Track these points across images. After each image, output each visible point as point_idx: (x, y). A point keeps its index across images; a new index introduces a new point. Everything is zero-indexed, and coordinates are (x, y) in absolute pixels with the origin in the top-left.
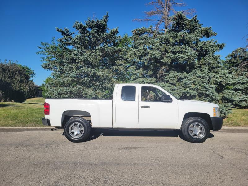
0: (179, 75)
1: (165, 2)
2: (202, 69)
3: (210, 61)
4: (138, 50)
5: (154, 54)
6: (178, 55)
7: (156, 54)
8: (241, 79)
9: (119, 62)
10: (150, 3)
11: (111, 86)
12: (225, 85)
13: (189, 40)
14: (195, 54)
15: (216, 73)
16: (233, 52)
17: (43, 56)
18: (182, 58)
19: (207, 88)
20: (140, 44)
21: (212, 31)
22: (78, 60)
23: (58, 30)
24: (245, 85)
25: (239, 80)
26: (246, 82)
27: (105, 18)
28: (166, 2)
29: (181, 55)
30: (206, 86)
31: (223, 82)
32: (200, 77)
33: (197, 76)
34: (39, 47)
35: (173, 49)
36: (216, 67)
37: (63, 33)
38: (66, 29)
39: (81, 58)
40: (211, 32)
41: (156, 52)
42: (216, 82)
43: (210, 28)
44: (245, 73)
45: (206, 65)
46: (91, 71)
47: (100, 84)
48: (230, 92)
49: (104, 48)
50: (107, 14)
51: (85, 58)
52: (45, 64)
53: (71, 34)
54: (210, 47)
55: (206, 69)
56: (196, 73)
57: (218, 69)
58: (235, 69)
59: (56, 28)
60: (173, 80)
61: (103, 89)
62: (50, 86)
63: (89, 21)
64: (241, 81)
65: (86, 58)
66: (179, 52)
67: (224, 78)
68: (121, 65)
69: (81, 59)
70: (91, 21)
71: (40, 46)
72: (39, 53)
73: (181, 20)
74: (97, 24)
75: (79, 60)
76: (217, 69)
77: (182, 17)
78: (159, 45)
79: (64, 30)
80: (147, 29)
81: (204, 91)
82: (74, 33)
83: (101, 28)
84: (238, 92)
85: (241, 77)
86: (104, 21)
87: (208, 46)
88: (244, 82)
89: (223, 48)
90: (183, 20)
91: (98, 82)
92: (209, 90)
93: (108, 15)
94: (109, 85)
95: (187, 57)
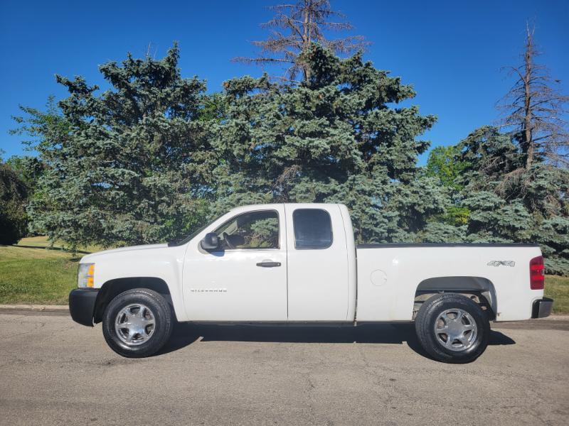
0: (317, 188)
1: (304, 21)
2: (372, 173)
3: (391, 155)
4: (227, 129)
5: (260, 138)
6: (310, 142)
7: (264, 138)
8: (483, 199)
9: (199, 155)
10: (269, 22)
11: (174, 210)
12: (423, 211)
13: (343, 107)
14: (348, 139)
15: (406, 182)
16: (470, 135)
17: (29, 139)
18: (317, 147)
19: (376, 219)
20: (235, 113)
21: (403, 87)
22: (93, 148)
23: (59, 80)
24: (491, 213)
25: (479, 201)
26: (492, 205)
27: (170, 55)
28: (306, 21)
29: (316, 141)
30: (373, 214)
31: (419, 205)
32: (363, 192)
33: (358, 191)
34: (15, 118)
35: (302, 127)
36: (406, 170)
37: (72, 88)
38: (78, 79)
39: (100, 143)
40: (401, 89)
41: (265, 133)
42: (401, 205)
43: (398, 79)
44: (494, 184)
45: (383, 164)
46: (123, 173)
47: (150, 205)
48: (442, 228)
49: (156, 121)
50: (174, 45)
51: (106, 144)
52: (27, 158)
53: (92, 90)
54: (389, 122)
55: (380, 173)
56: (356, 182)
57: (412, 174)
58: (474, 175)
59: (55, 75)
60: (305, 197)
61: (158, 217)
62: (35, 209)
63: (131, 60)
64: (481, 203)
65: (110, 144)
66: (312, 135)
67: (420, 196)
68: (201, 162)
69: (98, 148)
70: (135, 60)
71: (18, 116)
72: (15, 132)
73: (322, 61)
74: (150, 66)
75: (95, 148)
76: (409, 173)
77: (322, 53)
78: (272, 117)
79: (73, 81)
80: (256, 80)
81: (370, 226)
82: (96, 88)
83: (161, 76)
84: (459, 230)
85: (483, 194)
86: (168, 60)
87: (384, 121)
88: (488, 204)
89: (430, 126)
90: (327, 60)
91: (145, 200)
92: (381, 222)
93: (178, 49)
94: (171, 207)
95: (328, 147)
